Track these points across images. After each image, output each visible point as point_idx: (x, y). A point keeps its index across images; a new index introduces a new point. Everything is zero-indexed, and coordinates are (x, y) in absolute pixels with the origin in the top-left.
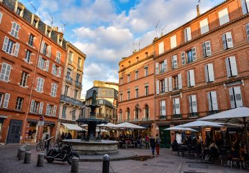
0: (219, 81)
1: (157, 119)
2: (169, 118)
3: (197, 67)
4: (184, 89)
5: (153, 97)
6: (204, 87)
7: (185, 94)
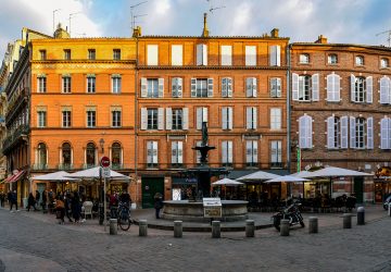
0: (238, 130)
1: (140, 167)
2: (163, 167)
3: (212, 106)
4: (191, 131)
5: (132, 132)
6: (219, 134)
7: (191, 138)
